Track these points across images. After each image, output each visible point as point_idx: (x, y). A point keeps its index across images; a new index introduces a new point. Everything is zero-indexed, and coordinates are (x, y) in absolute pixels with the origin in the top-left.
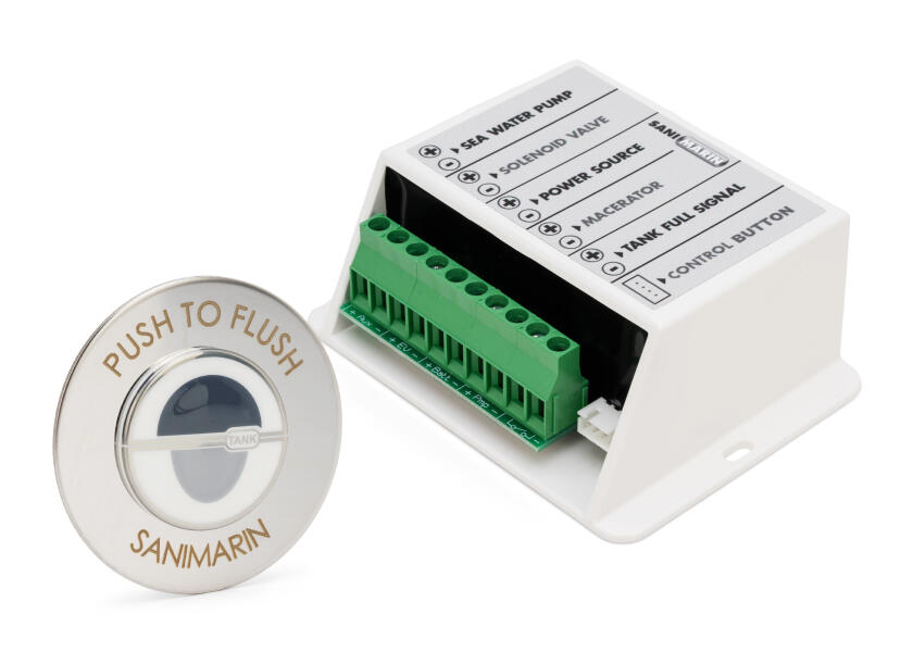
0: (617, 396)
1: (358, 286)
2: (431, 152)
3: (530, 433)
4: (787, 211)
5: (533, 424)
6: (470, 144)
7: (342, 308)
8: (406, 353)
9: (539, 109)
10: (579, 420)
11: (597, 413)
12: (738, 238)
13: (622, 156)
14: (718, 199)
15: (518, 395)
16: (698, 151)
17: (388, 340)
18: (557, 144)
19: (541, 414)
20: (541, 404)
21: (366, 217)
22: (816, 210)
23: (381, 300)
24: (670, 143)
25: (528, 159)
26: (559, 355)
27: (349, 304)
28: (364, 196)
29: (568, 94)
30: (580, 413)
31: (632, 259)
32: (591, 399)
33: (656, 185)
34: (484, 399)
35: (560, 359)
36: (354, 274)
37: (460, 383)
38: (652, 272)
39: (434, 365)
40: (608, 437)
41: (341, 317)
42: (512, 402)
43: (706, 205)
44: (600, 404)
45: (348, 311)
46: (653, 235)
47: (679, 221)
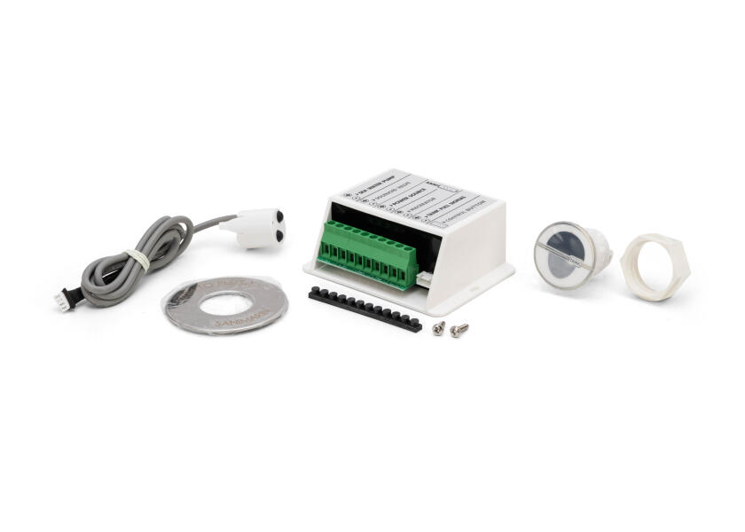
0: (431, 270)
1: (325, 249)
2: (348, 195)
4: (483, 202)
6: (362, 192)
7: (317, 258)
9: (384, 181)
10: (417, 279)
11: (423, 275)
12: (468, 210)
13: (418, 192)
14: (457, 201)
15: (394, 272)
16: (446, 188)
18: (393, 190)
19: (403, 278)
20: (403, 274)
21: (325, 221)
22: (493, 201)
23: (335, 251)
24: (435, 187)
25: (385, 195)
26: (409, 252)
27: (321, 255)
28: (324, 213)
29: (393, 177)
30: (417, 276)
31: (431, 218)
32: (420, 272)
33: (433, 199)
35: (411, 254)
36: (322, 243)
38: (440, 220)
39: (359, 270)
40: (429, 282)
42: (391, 275)
43: (453, 203)
44: (424, 273)
45: (320, 259)
46: (437, 211)
47: (445, 207)
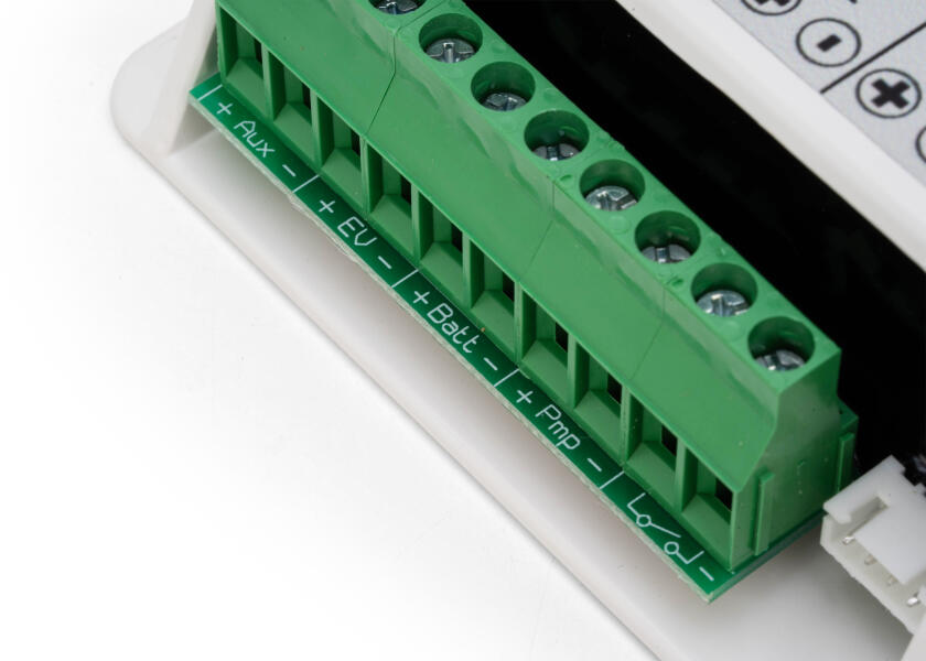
3: (690, 544)
5: (699, 519)
7: (196, 92)
8: (358, 250)
10: (827, 524)
11: (875, 508)
17: (315, 207)
26: (781, 380)
27: (216, 80)
30: (829, 506)
34: (567, 419)
36: (228, 24)
37: (506, 363)
39: (437, 296)
41: (191, 112)
42: (643, 446)
44: (887, 476)
45: (210, 104)
